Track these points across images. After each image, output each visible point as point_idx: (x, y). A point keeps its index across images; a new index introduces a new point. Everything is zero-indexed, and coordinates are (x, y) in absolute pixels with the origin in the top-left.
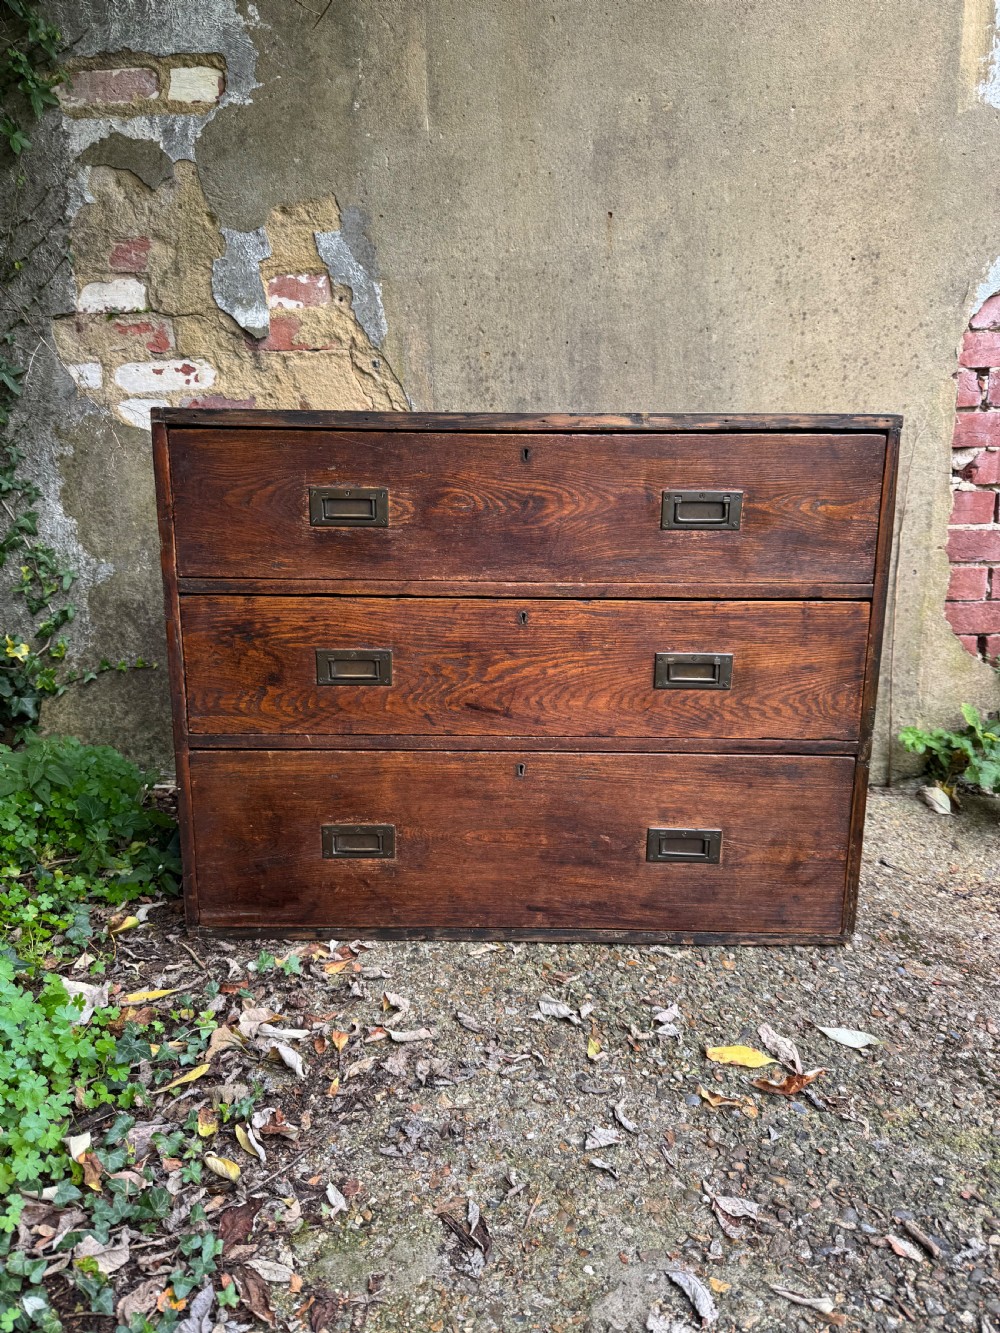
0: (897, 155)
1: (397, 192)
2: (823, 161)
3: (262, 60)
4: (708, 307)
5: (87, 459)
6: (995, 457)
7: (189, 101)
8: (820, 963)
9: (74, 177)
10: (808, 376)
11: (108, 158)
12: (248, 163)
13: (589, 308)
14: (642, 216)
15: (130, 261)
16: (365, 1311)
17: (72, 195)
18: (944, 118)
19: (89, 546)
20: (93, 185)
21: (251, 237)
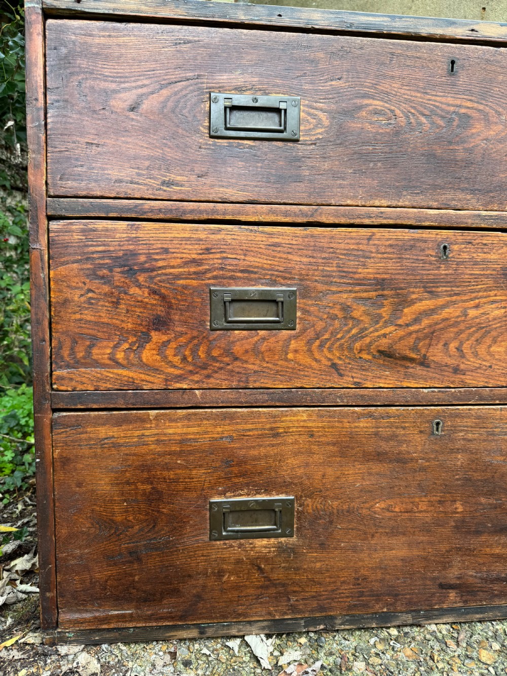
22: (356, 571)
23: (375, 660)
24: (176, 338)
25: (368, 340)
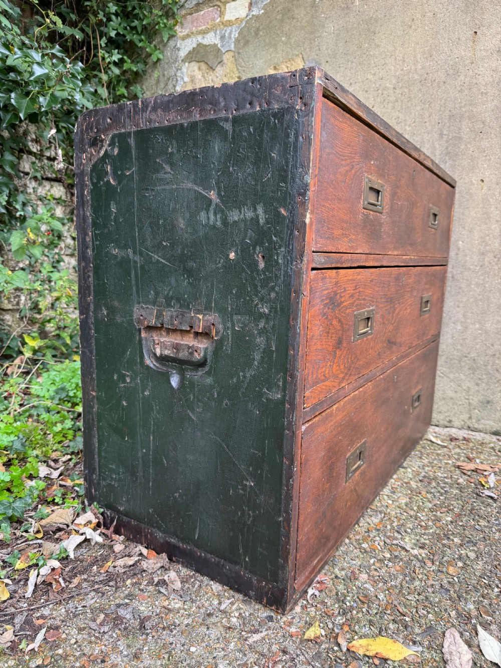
1: (337, 46)
7: (233, 19)
9: (180, 69)
11: (196, 57)
12: (259, 45)
20: (188, 72)
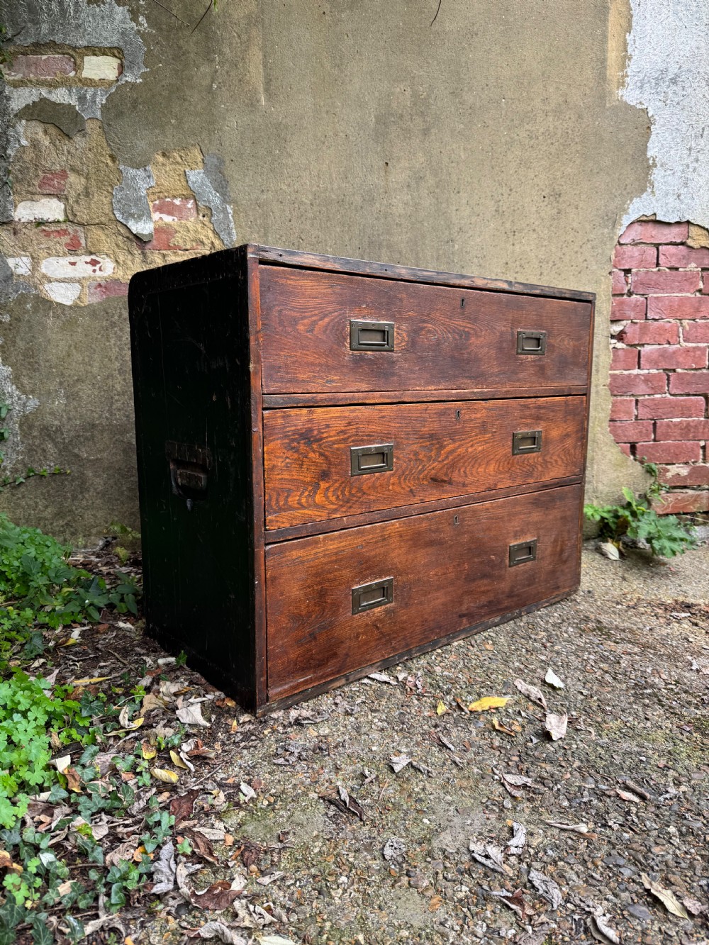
0: (570, 132)
1: (242, 145)
2: (523, 134)
3: (149, 52)
4: (452, 226)
5: (19, 324)
6: (638, 326)
7: (97, 78)
8: (549, 644)
9: (14, 127)
10: (517, 272)
11: (38, 115)
12: (139, 122)
13: (373, 226)
14: (407, 165)
15: (53, 186)
16: (279, 853)
17: (12, 140)
18: (598, 109)
19: (21, 387)
20: (26, 133)
21: (141, 173)
22: (422, 617)
23: (442, 664)
24: (333, 484)
25: (426, 472)
